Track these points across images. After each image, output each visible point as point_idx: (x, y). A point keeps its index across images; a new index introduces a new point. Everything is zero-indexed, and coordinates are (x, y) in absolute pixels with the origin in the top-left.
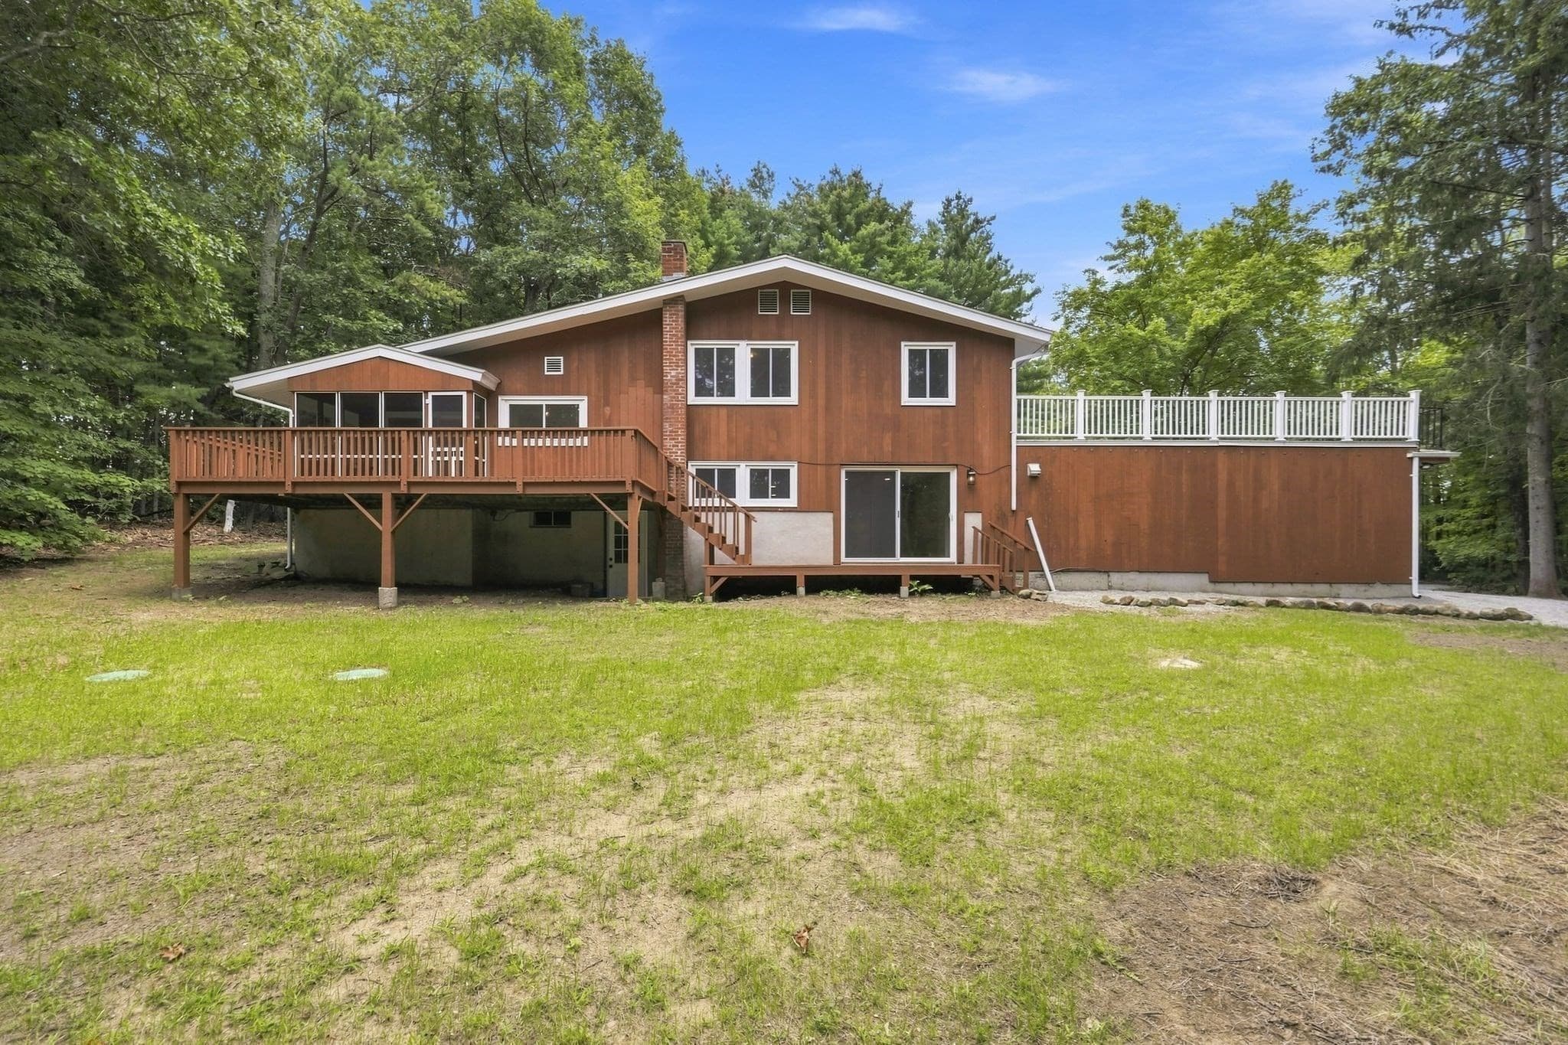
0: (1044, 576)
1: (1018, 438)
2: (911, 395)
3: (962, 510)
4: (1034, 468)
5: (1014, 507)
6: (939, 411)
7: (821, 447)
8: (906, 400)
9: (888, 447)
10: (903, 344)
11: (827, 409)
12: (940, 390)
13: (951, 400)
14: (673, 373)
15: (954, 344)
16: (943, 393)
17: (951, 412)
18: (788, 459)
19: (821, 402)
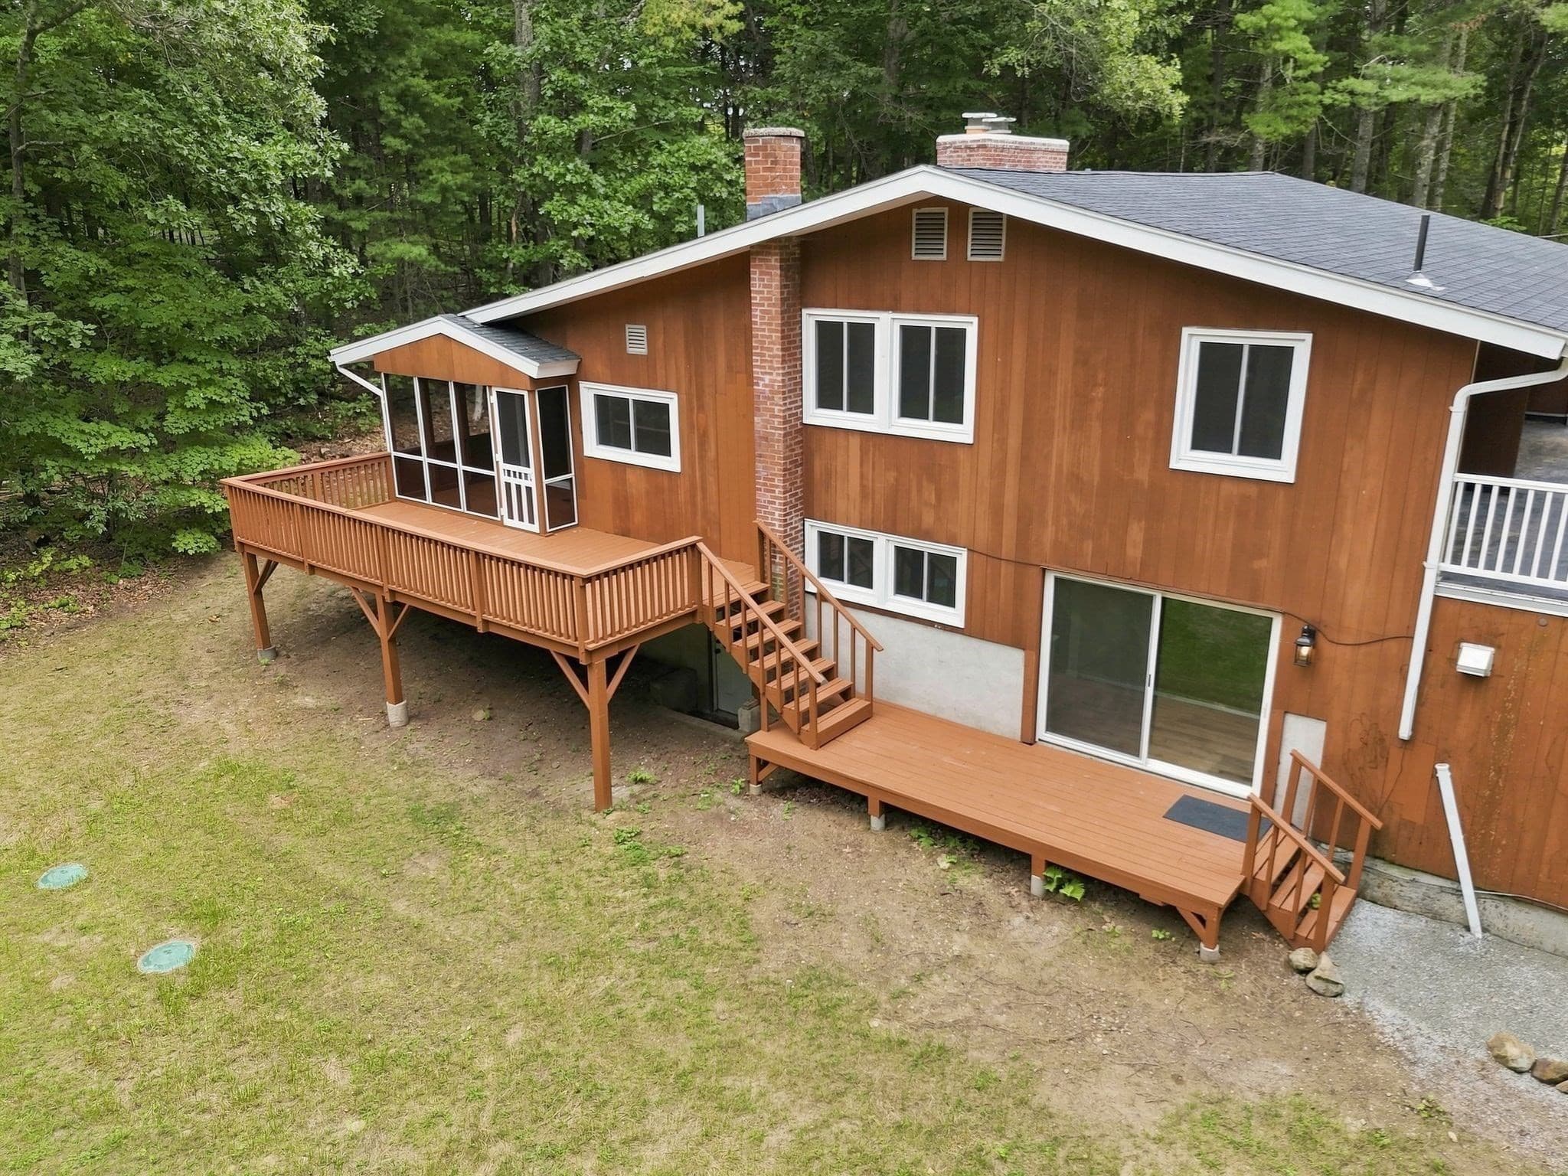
0: (1458, 893)
1: (1446, 577)
2: (1198, 444)
3: (1284, 707)
4: (1475, 658)
5: (1405, 731)
6: (1253, 490)
7: (1010, 525)
8: (1184, 456)
9: (1135, 551)
10: (1186, 331)
11: (1024, 458)
12: (1264, 442)
13: (1282, 469)
14: (767, 378)
15: (1308, 337)
16: (1273, 450)
17: (1281, 495)
18: (952, 541)
19: (1014, 442)
